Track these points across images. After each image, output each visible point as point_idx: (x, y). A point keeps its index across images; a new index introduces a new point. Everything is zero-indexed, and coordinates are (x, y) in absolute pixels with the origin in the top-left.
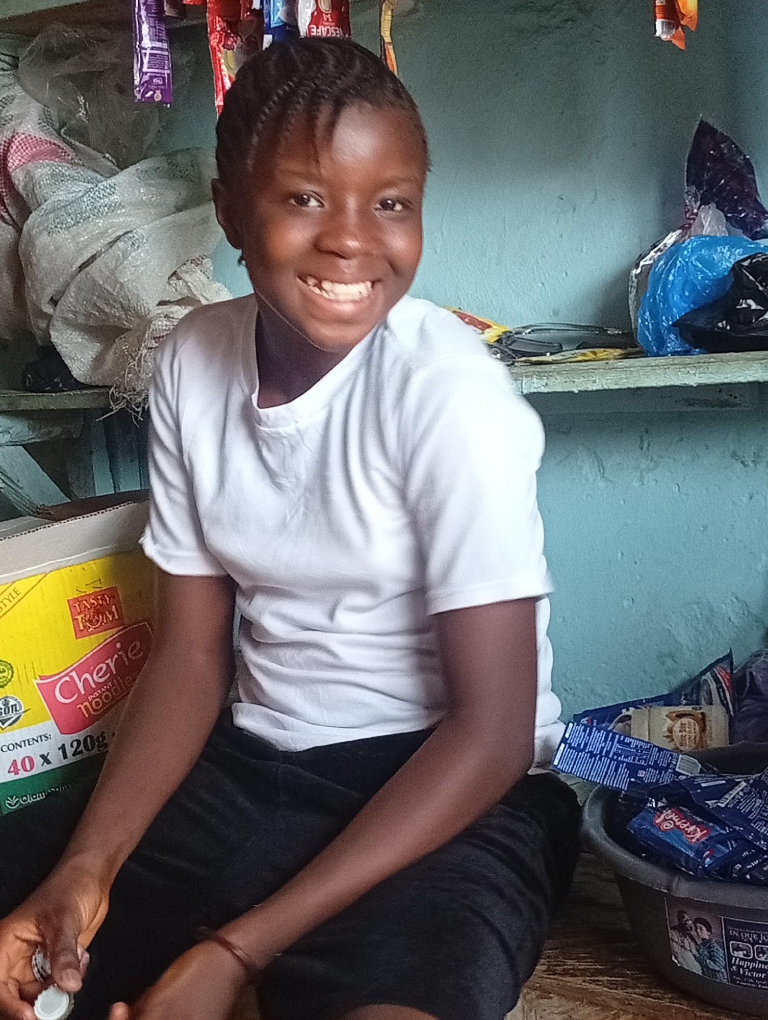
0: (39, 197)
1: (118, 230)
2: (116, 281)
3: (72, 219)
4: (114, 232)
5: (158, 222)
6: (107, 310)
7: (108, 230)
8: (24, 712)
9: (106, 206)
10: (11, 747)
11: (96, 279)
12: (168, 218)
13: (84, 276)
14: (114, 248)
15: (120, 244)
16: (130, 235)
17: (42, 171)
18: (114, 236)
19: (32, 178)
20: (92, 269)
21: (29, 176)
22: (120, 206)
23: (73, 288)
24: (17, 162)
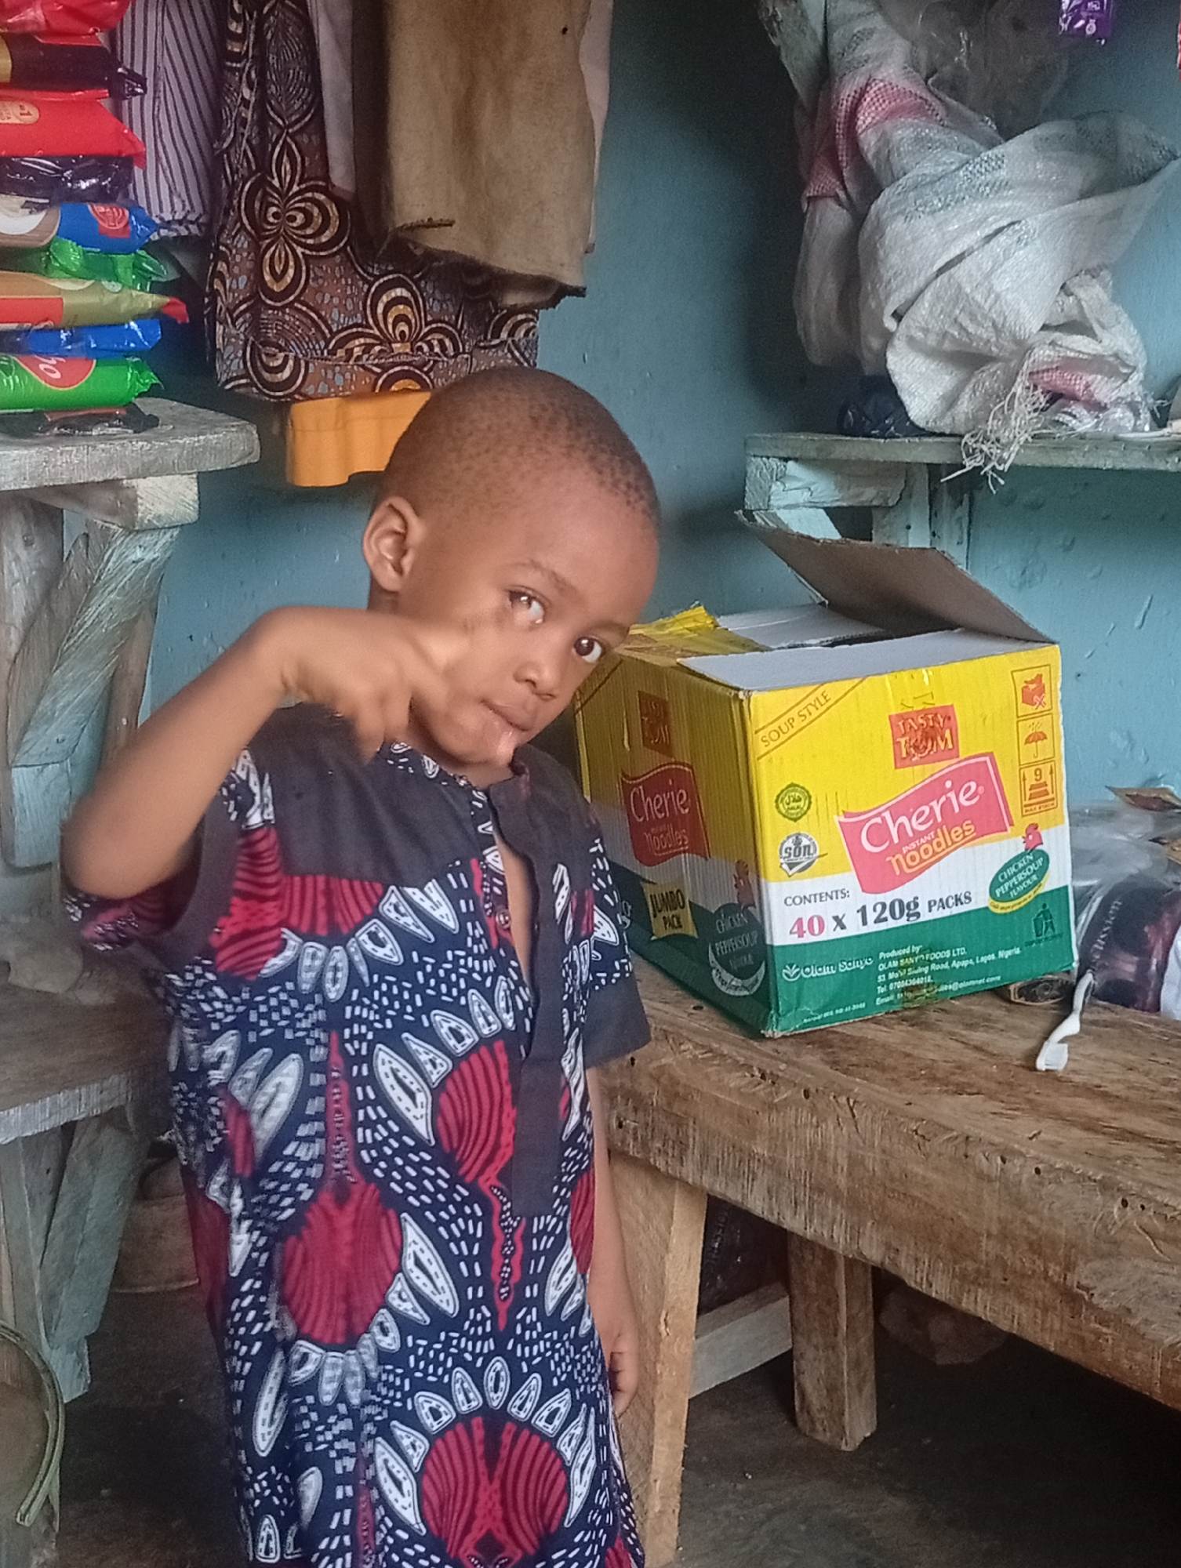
0: (896, 169)
1: (1001, 218)
2: (990, 290)
3: (940, 200)
4: (996, 221)
5: (1056, 211)
6: (971, 330)
7: (987, 218)
8: (819, 856)
9: (987, 185)
10: (797, 900)
11: (963, 285)
12: (1071, 206)
13: (946, 280)
14: (991, 243)
15: (1002, 238)
16: (1017, 227)
17: (903, 133)
18: (995, 227)
19: (887, 142)
20: (959, 272)
21: (885, 140)
22: (1007, 185)
23: (928, 295)
24: (869, 119)
